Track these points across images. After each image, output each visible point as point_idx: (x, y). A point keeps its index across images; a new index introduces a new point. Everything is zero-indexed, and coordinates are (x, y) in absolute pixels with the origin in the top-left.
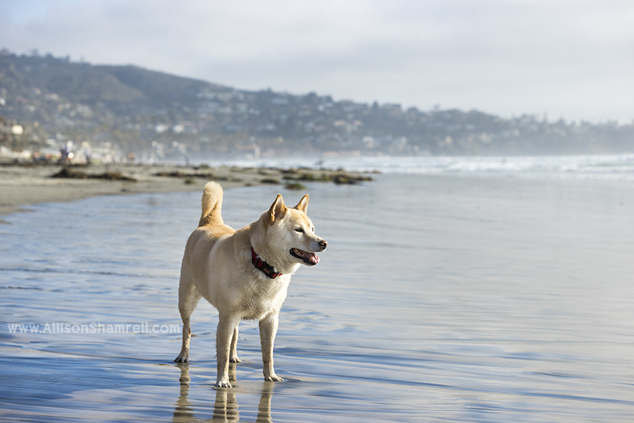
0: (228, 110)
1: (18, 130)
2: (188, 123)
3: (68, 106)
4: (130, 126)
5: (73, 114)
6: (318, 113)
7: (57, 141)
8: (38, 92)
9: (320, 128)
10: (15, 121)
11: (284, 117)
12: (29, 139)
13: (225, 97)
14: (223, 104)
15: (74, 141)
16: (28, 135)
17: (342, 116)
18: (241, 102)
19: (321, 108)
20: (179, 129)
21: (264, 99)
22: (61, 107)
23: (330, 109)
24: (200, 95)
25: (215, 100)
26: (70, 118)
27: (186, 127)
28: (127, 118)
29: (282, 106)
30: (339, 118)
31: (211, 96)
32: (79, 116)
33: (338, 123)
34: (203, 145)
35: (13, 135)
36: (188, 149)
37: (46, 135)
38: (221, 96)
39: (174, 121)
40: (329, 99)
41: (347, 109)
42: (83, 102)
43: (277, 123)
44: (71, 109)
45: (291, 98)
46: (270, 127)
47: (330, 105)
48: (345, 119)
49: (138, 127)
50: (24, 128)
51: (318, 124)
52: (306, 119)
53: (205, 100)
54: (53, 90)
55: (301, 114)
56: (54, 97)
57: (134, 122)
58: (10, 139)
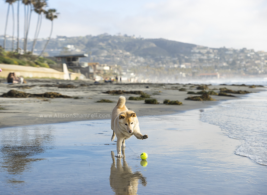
0: (205, 57)
1: (107, 68)
2: (187, 64)
3: (134, 57)
4: (161, 65)
5: (136, 61)
6: (247, 57)
7: (127, 72)
8: (121, 51)
9: (248, 64)
10: (106, 65)
11: (231, 60)
12: (113, 72)
13: (204, 51)
14: (203, 54)
15: (135, 73)
16: (112, 71)
17: (259, 58)
18: (211, 53)
19: (249, 55)
20: (183, 66)
21: (222, 52)
22: (131, 58)
23: (253, 55)
24: (192, 51)
25: (199, 53)
26: (134, 62)
27: (186, 66)
28: (160, 62)
29: (231, 55)
30: (257, 59)
31: (197, 51)
32: (138, 62)
33: (257, 62)
34: (194, 74)
35: (104, 70)
36: (186, 75)
37: (122, 71)
38: (202, 51)
39: (181, 63)
40: (252, 51)
41: (261, 55)
42: (140, 55)
43: (227, 62)
44: (135, 58)
45: (235, 51)
46: (225, 64)
47: (253, 53)
48: (260, 60)
49: (164, 66)
50: (110, 67)
51: (247, 63)
52: (242, 60)
53: (194, 53)
54: (127, 51)
55: (239, 58)
56: (128, 53)
57: (163, 63)
58: (102, 72)
